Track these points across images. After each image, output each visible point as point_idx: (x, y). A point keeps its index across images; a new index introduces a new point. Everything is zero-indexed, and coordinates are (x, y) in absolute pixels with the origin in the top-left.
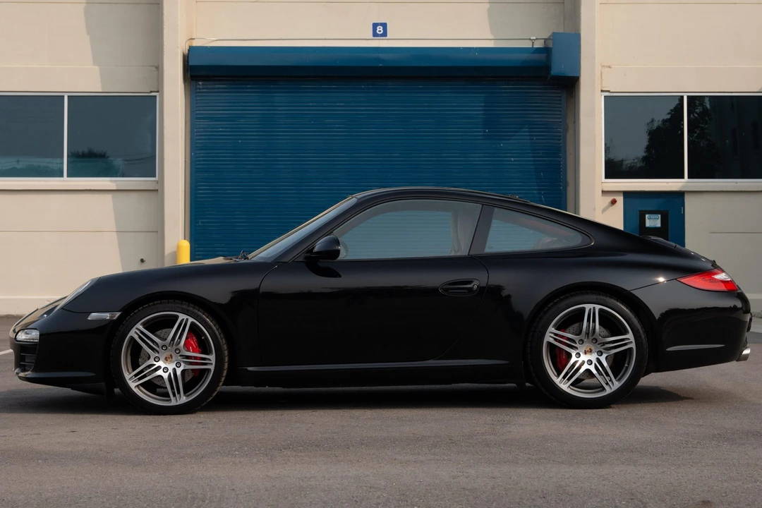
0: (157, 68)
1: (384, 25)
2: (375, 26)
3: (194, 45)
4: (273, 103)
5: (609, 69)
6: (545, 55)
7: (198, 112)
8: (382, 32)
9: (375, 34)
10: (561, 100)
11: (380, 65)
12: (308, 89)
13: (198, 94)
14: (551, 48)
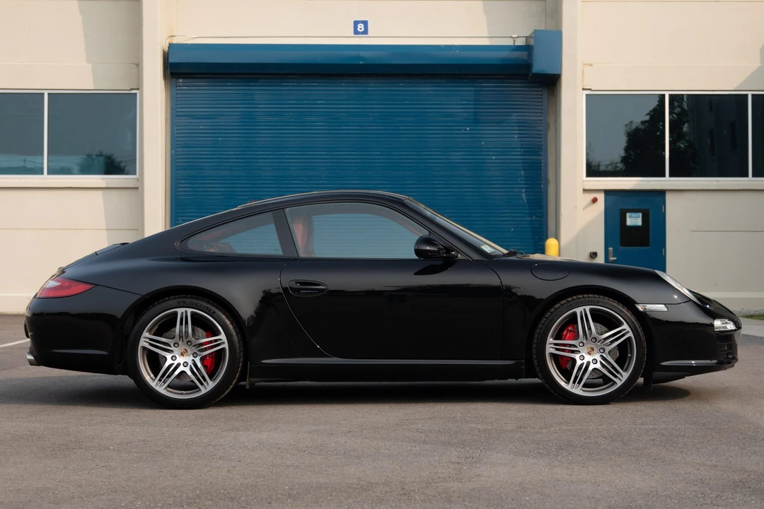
0: (137, 65)
1: (365, 23)
2: (356, 23)
3: (174, 42)
4: (254, 100)
5: (590, 67)
6: (526, 53)
7: (178, 110)
8: (363, 29)
9: (356, 32)
10: (542, 98)
11: (361, 63)
12: (288, 86)
13: (178, 92)
14: (532, 46)
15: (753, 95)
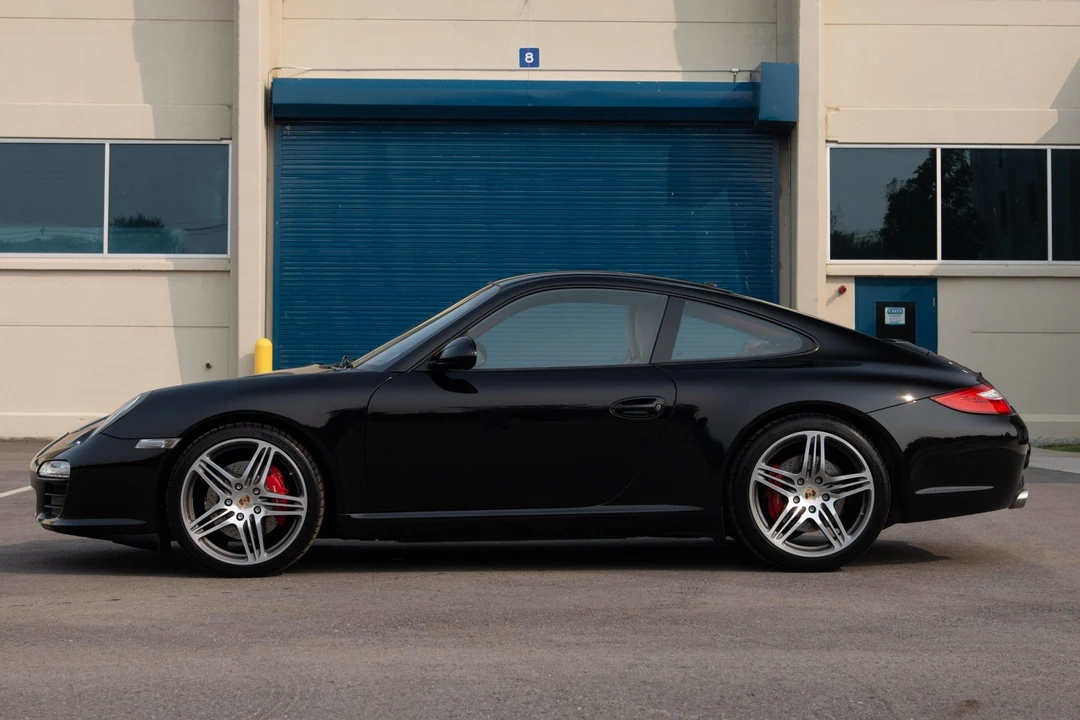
0: (230, 107)
1: (535, 52)
2: (523, 52)
3: (280, 77)
4: (386, 154)
5: (836, 112)
6: (750, 93)
7: (285, 167)
8: (532, 60)
9: (523, 64)
10: (771, 154)
11: (530, 105)
12: (432, 136)
13: (284, 143)
14: (759, 84)
15: (1053, 150)
